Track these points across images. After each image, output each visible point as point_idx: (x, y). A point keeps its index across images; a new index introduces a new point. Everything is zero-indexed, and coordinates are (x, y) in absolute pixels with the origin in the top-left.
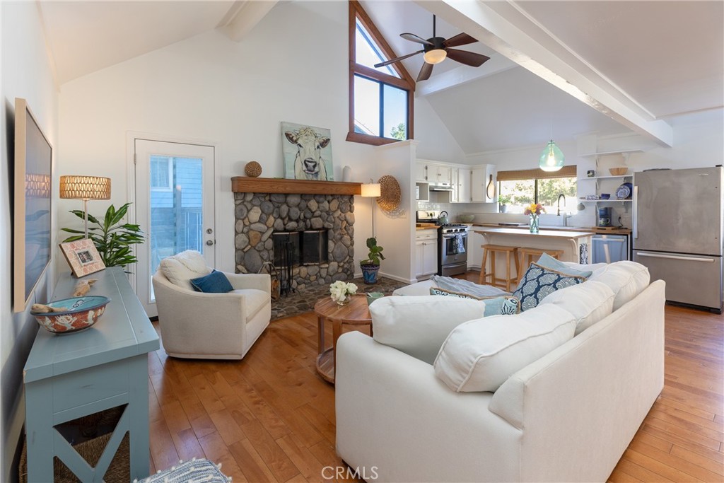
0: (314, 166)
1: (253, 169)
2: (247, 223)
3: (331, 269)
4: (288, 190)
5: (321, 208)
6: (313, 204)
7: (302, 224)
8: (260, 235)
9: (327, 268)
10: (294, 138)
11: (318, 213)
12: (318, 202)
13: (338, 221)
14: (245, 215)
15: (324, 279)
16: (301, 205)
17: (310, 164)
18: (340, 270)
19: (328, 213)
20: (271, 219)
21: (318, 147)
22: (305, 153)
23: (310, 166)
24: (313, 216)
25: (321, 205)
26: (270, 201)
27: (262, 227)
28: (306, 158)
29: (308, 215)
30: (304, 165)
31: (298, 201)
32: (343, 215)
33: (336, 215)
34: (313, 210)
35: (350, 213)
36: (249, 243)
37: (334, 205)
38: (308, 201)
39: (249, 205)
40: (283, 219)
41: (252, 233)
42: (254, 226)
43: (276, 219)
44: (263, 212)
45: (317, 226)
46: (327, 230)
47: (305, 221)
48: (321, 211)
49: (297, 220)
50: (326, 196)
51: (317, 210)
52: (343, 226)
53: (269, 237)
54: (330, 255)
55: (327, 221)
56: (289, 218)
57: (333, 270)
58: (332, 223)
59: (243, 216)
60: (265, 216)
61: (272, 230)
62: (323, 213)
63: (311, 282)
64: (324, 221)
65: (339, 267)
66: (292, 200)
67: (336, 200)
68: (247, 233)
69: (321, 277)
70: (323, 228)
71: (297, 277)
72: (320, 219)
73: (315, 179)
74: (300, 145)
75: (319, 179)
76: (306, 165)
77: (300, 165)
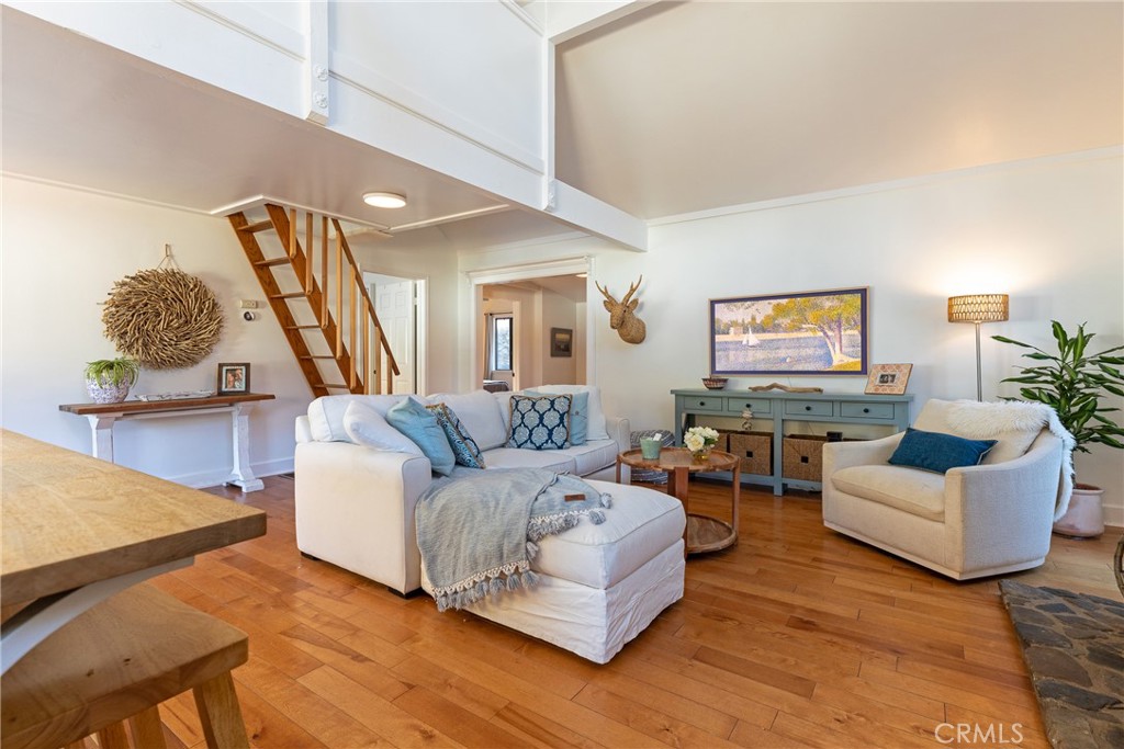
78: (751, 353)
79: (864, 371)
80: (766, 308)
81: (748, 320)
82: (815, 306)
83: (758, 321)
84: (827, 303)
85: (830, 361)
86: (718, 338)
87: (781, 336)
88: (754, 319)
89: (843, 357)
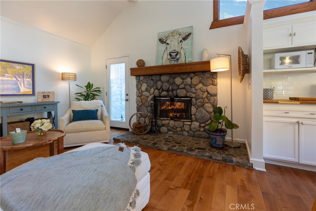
0: (176, 55)
1: (141, 63)
2: (141, 92)
3: (192, 126)
4: (161, 71)
5: (185, 83)
6: (178, 81)
7: (170, 93)
8: (146, 98)
9: (190, 125)
10: (164, 41)
11: (182, 86)
12: (183, 79)
13: (198, 92)
14: (139, 87)
15: (188, 132)
16: (170, 81)
18: (202, 129)
19: (190, 86)
20: (152, 90)
21: (181, 41)
22: (171, 48)
23: (173, 55)
24: (179, 89)
25: (185, 80)
26: (152, 80)
27: (147, 94)
28: (171, 50)
29: (175, 88)
30: (169, 55)
31: (168, 79)
32: (205, 88)
33: (197, 88)
34: (178, 84)
35: (211, 86)
36: (142, 102)
37: (196, 80)
38: (174, 78)
39: (141, 83)
40: (159, 90)
41: (142, 97)
42: (143, 93)
43: (155, 90)
44: (148, 86)
45: (181, 95)
46: (192, 98)
47: (173, 92)
48: (185, 85)
49: (168, 91)
50: (188, 73)
51: (181, 84)
52: (204, 96)
53: (151, 100)
54: (193, 116)
55: (189, 91)
56: (162, 89)
57: (194, 128)
58: (194, 93)
59: (138, 88)
60: (149, 88)
61: (152, 96)
62: (186, 87)
63: (177, 131)
64: (187, 92)
65: (200, 127)
66: (164, 78)
67: (197, 77)
68: (140, 96)
69: (184, 130)
70: (186, 97)
71: (167, 125)
72: (184, 90)
73: (176, 63)
74: (168, 44)
75: (179, 62)
76: (171, 55)
77: (166, 56)
89: (25, 90)
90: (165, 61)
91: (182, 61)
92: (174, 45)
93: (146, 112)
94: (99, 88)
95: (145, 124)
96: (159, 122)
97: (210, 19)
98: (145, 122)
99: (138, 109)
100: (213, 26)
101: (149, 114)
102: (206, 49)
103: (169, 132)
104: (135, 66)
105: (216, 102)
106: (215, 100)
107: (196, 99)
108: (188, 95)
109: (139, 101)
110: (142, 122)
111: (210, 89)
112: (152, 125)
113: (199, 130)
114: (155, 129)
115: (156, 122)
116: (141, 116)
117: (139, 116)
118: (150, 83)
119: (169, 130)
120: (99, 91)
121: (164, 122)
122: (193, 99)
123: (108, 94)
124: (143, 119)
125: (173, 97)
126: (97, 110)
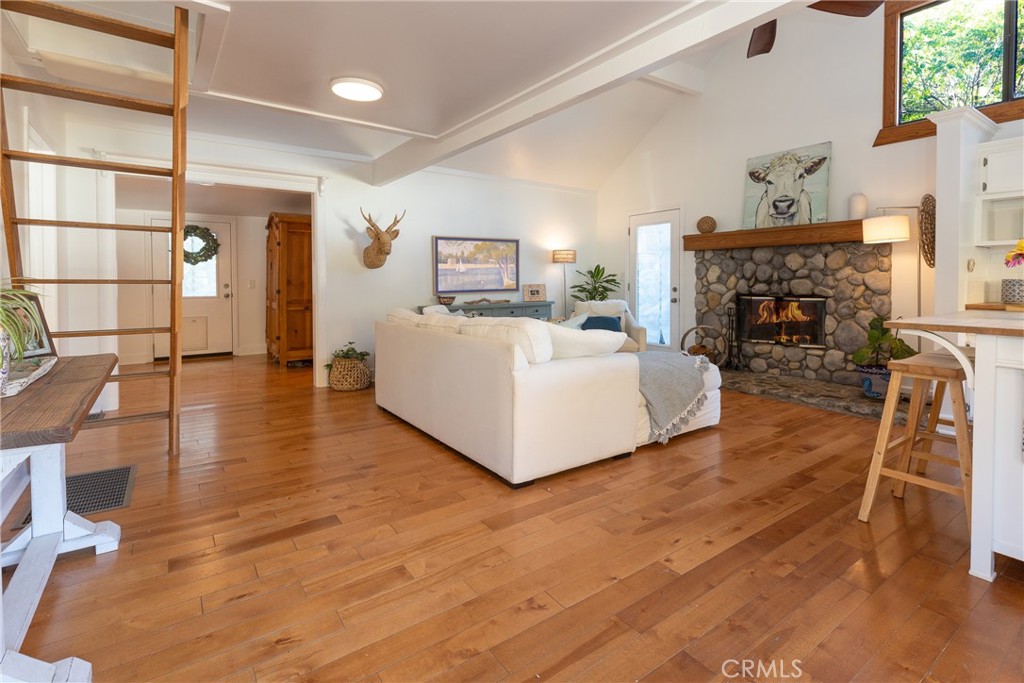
0: (789, 207)
1: (707, 225)
2: (706, 284)
3: (826, 360)
4: (752, 242)
5: (810, 265)
6: (794, 260)
7: (775, 287)
8: (719, 297)
9: (822, 357)
10: (762, 176)
11: (804, 272)
12: (805, 257)
13: (843, 285)
14: (703, 274)
15: (816, 371)
16: (775, 262)
17: (781, 204)
18: (851, 367)
19: (824, 272)
20: (733, 279)
21: (801, 176)
22: (776, 191)
23: (783, 207)
24: (794, 277)
25: (809, 260)
26: (732, 258)
27: (721, 288)
28: (777, 196)
29: (786, 276)
30: (772, 207)
31: (769, 256)
32: (859, 276)
33: (838, 276)
34: (794, 268)
35: (875, 273)
36: (707, 305)
37: (836, 259)
38: (784, 255)
39: (708, 265)
40: (749, 280)
41: (710, 294)
42: (711, 287)
43: (738, 279)
44: (723, 271)
45: (801, 292)
46: (827, 298)
47: (780, 283)
48: (811, 270)
49: (769, 282)
50: (818, 245)
51: (802, 268)
52: (857, 294)
53: (730, 300)
54: (829, 338)
55: (821, 284)
56: (756, 278)
57: (832, 363)
58: (832, 288)
59: (701, 275)
60: (724, 276)
61: (733, 292)
62: (813, 273)
63: (790, 369)
64: (816, 284)
65: (846, 360)
66: (759, 255)
67: (840, 252)
68: (705, 293)
69: (807, 367)
70: (813, 295)
71: (767, 356)
72: (808, 282)
73: (788, 224)
74: (770, 183)
75: (796, 223)
76: (776, 207)
77: (766, 209)
78: (461, 277)
79: (517, 289)
80: (469, 247)
81: (459, 254)
82: (496, 248)
83: (466, 255)
84: (502, 246)
85: (502, 283)
86: (440, 266)
87: (478, 266)
88: (463, 253)
89: (508, 282)
90: (763, 219)
91: (802, 219)
92: (784, 184)
93: (718, 327)
94: (614, 275)
95: (716, 352)
96: (748, 348)
97: (876, 124)
98: (715, 348)
99: (701, 319)
100: (881, 140)
101: (724, 331)
102: (862, 194)
103: (771, 371)
104: (694, 231)
105: (885, 307)
106: (883, 304)
107: (837, 301)
108: (817, 291)
109: (702, 303)
110: (710, 347)
111: (873, 279)
112: (730, 354)
113: (845, 369)
114: (736, 361)
115: (739, 348)
116: (707, 335)
117: (701, 333)
118: (728, 266)
119: (770, 366)
120: (614, 281)
121: (758, 349)
122: (830, 302)
123: (632, 288)
124: (712, 340)
125: (781, 295)
126: (619, 318)
